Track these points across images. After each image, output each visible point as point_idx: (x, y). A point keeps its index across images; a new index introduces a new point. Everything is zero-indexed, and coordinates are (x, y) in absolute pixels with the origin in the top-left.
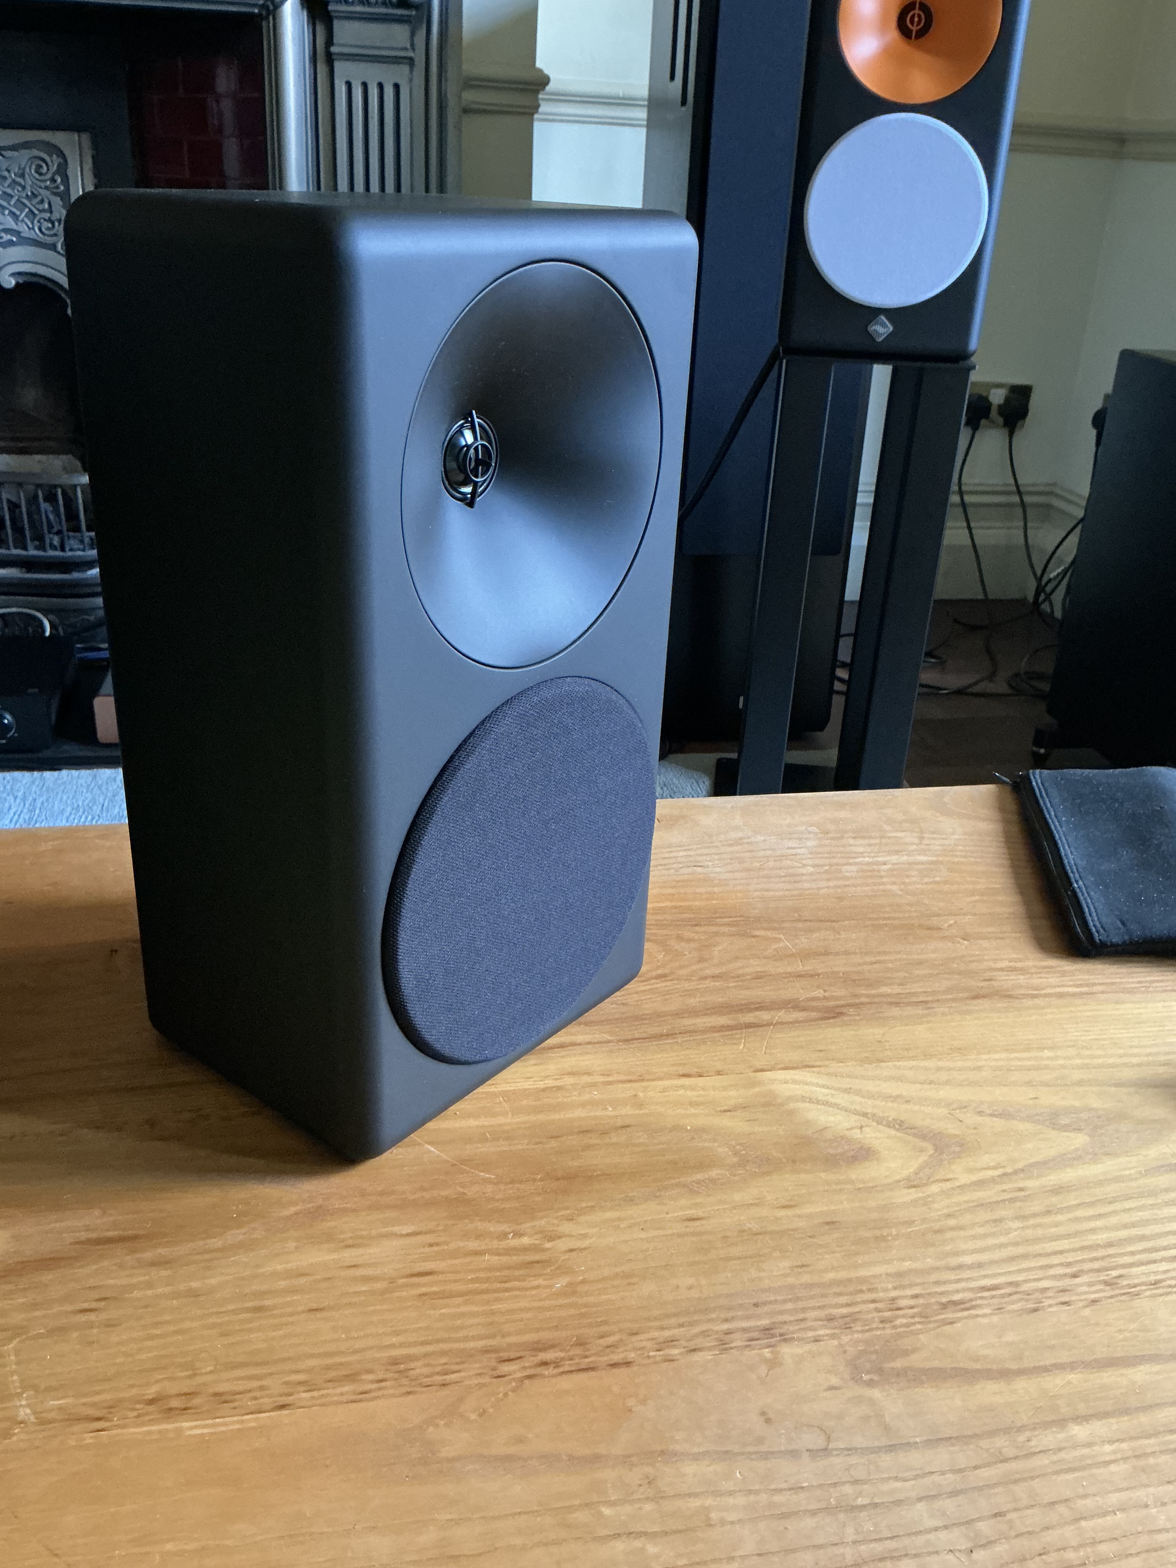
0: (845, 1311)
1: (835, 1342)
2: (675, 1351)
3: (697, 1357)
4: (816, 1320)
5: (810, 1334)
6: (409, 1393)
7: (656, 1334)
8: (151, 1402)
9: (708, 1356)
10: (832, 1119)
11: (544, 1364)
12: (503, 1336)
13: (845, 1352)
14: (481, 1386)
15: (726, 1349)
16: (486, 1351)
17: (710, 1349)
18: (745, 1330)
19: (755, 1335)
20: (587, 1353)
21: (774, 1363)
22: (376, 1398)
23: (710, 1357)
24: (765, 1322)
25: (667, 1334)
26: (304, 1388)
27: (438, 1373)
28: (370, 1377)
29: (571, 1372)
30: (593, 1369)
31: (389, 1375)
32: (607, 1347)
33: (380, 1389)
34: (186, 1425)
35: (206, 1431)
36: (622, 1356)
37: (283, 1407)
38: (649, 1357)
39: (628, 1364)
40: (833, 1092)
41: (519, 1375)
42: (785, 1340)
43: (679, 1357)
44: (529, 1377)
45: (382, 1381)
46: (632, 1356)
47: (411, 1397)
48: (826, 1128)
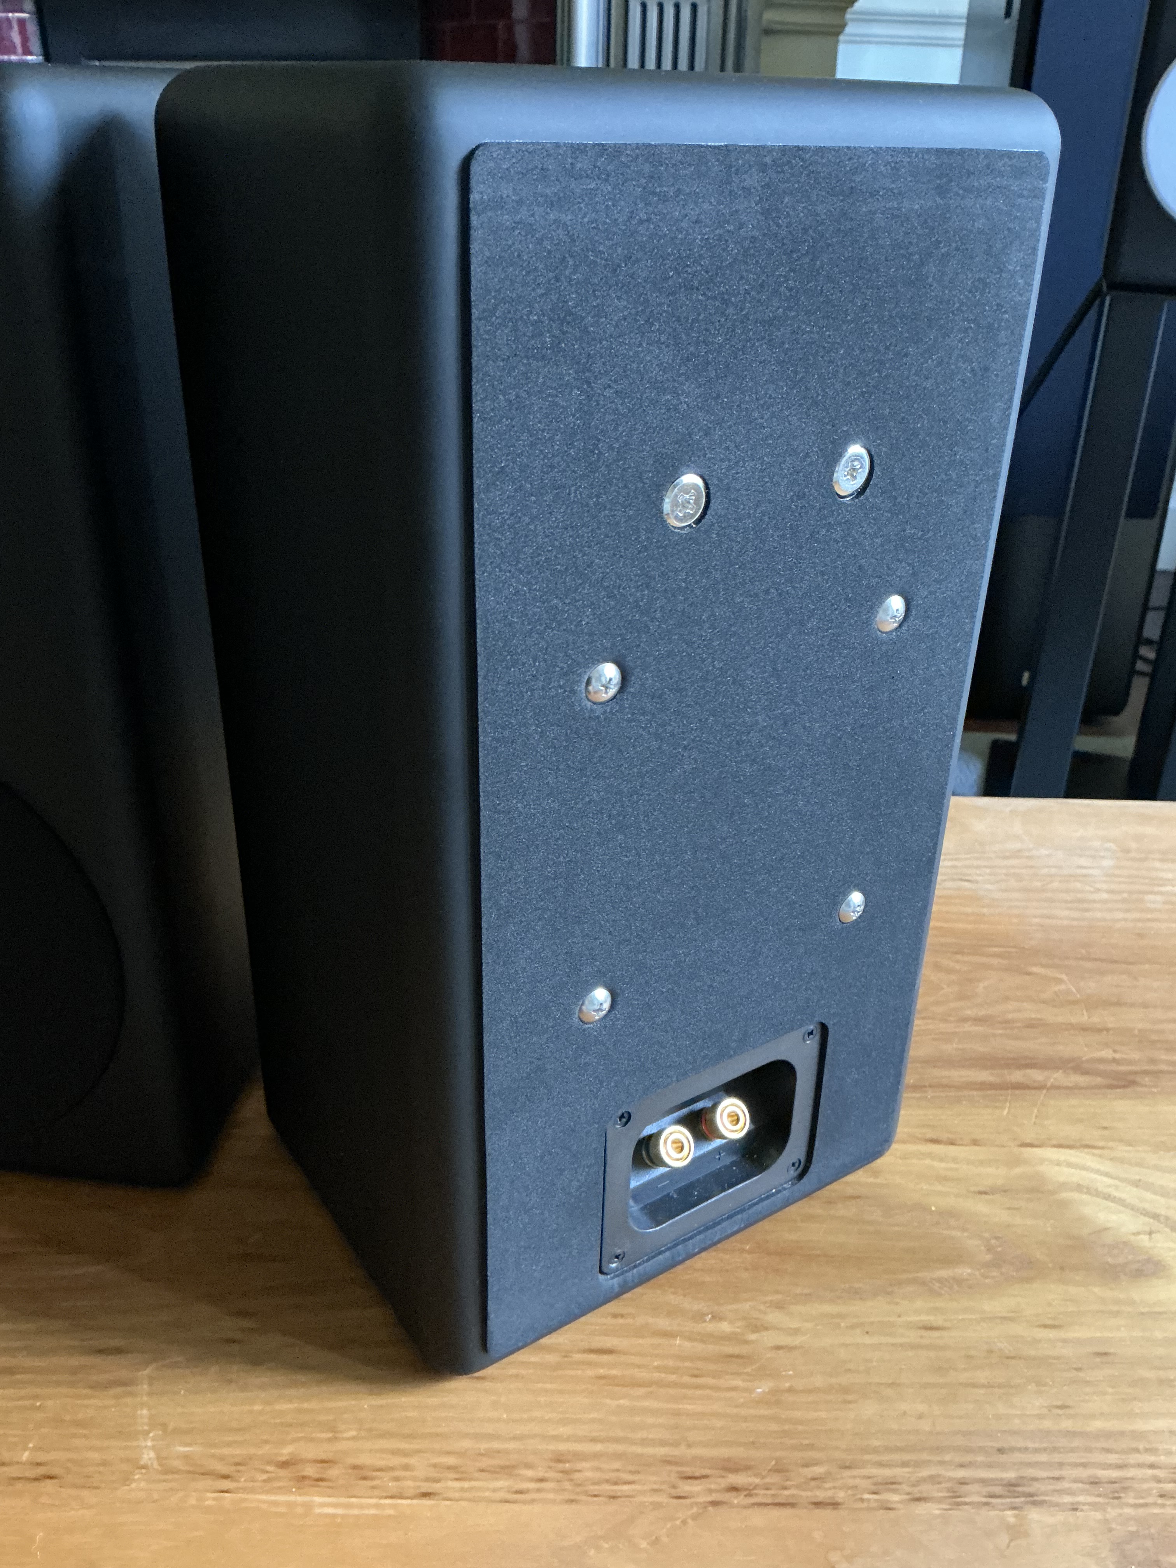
0: (1115, 1474)
1: (1098, 1515)
2: (895, 1498)
3: (921, 1509)
4: (1075, 1481)
5: (1067, 1499)
6: (571, 1501)
7: (874, 1471)
8: (284, 1465)
9: (934, 1509)
10: (1114, 1217)
11: (734, 1489)
12: (689, 1446)
13: (1110, 1530)
14: (657, 1506)
15: (958, 1504)
16: (667, 1461)
17: (940, 1500)
18: (984, 1482)
19: (997, 1490)
20: (788, 1483)
21: (1017, 1532)
22: (533, 1501)
23: (937, 1512)
24: (1011, 1475)
25: (887, 1472)
26: (453, 1475)
27: (607, 1481)
28: (529, 1473)
29: (766, 1505)
30: (792, 1505)
31: (551, 1474)
32: (814, 1479)
33: (539, 1490)
34: (318, 1499)
35: (340, 1511)
36: (830, 1493)
37: (426, 1495)
38: (862, 1500)
39: (835, 1505)
40: (1116, 1182)
41: (701, 1499)
42: (1034, 1503)
43: (899, 1506)
44: (714, 1504)
45: (541, 1480)
46: (841, 1495)
47: (573, 1506)
48: (1106, 1229)
